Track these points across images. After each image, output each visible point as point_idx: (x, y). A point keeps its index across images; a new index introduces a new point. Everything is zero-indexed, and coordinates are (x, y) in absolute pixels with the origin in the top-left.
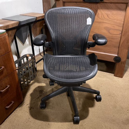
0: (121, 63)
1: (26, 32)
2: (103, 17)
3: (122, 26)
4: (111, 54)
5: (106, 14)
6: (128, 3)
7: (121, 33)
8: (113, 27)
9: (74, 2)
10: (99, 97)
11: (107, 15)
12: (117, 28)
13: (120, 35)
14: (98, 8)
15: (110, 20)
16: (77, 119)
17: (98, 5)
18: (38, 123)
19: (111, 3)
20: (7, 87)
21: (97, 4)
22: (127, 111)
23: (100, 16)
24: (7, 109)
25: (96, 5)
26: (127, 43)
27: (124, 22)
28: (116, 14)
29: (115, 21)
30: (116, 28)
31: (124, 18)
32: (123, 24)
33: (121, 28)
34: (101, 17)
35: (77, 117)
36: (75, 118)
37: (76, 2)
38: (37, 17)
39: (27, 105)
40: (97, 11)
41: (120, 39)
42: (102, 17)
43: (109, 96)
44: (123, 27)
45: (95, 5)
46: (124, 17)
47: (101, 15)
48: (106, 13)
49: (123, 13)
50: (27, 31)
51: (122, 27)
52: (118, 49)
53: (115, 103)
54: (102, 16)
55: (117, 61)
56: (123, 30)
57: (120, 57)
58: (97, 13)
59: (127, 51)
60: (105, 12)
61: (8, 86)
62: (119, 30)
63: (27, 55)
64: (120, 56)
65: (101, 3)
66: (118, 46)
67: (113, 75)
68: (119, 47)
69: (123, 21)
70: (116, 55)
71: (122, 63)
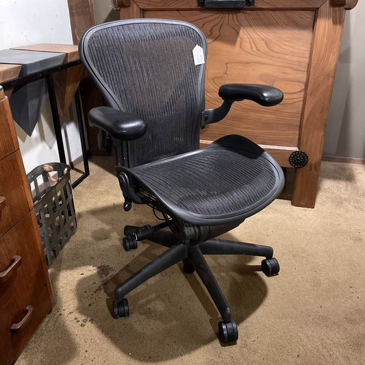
0: (308, 168)
1: (38, 99)
2: (254, 49)
3: (306, 69)
4: (280, 148)
5: (263, 40)
6: (318, 8)
7: (304, 87)
8: (283, 75)
9: (172, 10)
10: (272, 262)
11: (266, 44)
12: (292, 75)
13: (303, 93)
14: (241, 25)
15: (275, 54)
16: (230, 329)
17: (241, 16)
18: (119, 361)
19: (274, 10)
20: (13, 261)
21: (238, 14)
22: (351, 290)
23: (247, 45)
24: (15, 332)
25: (235, 16)
26: (321, 112)
27: (310, 58)
28: (287, 39)
29: (287, 57)
30: (290, 76)
31: (309, 49)
32: (309, 65)
33: (303, 77)
34: (249, 49)
35: (229, 326)
36: (224, 327)
37: (178, 10)
38: (67, 54)
39: (71, 313)
40: (238, 34)
41: (301, 103)
42: (252, 48)
43: (294, 256)
44: (308, 72)
45: (231, 16)
46: (309, 46)
47: (250, 43)
48: (263, 37)
49: (307, 35)
50: (39, 96)
51: (306, 73)
52: (298, 132)
53: (315, 273)
54: (253, 45)
55: (298, 164)
56: (310, 80)
57: (307, 153)
58: (239, 39)
59: (322, 134)
60: (261, 35)
61: (18, 259)
62: (299, 82)
63: (47, 168)
64: (306, 149)
65: (248, 12)
66: (299, 123)
67: (288, 203)
68: (300, 127)
69: (308, 56)
70: (296, 149)
71: (311, 167)
